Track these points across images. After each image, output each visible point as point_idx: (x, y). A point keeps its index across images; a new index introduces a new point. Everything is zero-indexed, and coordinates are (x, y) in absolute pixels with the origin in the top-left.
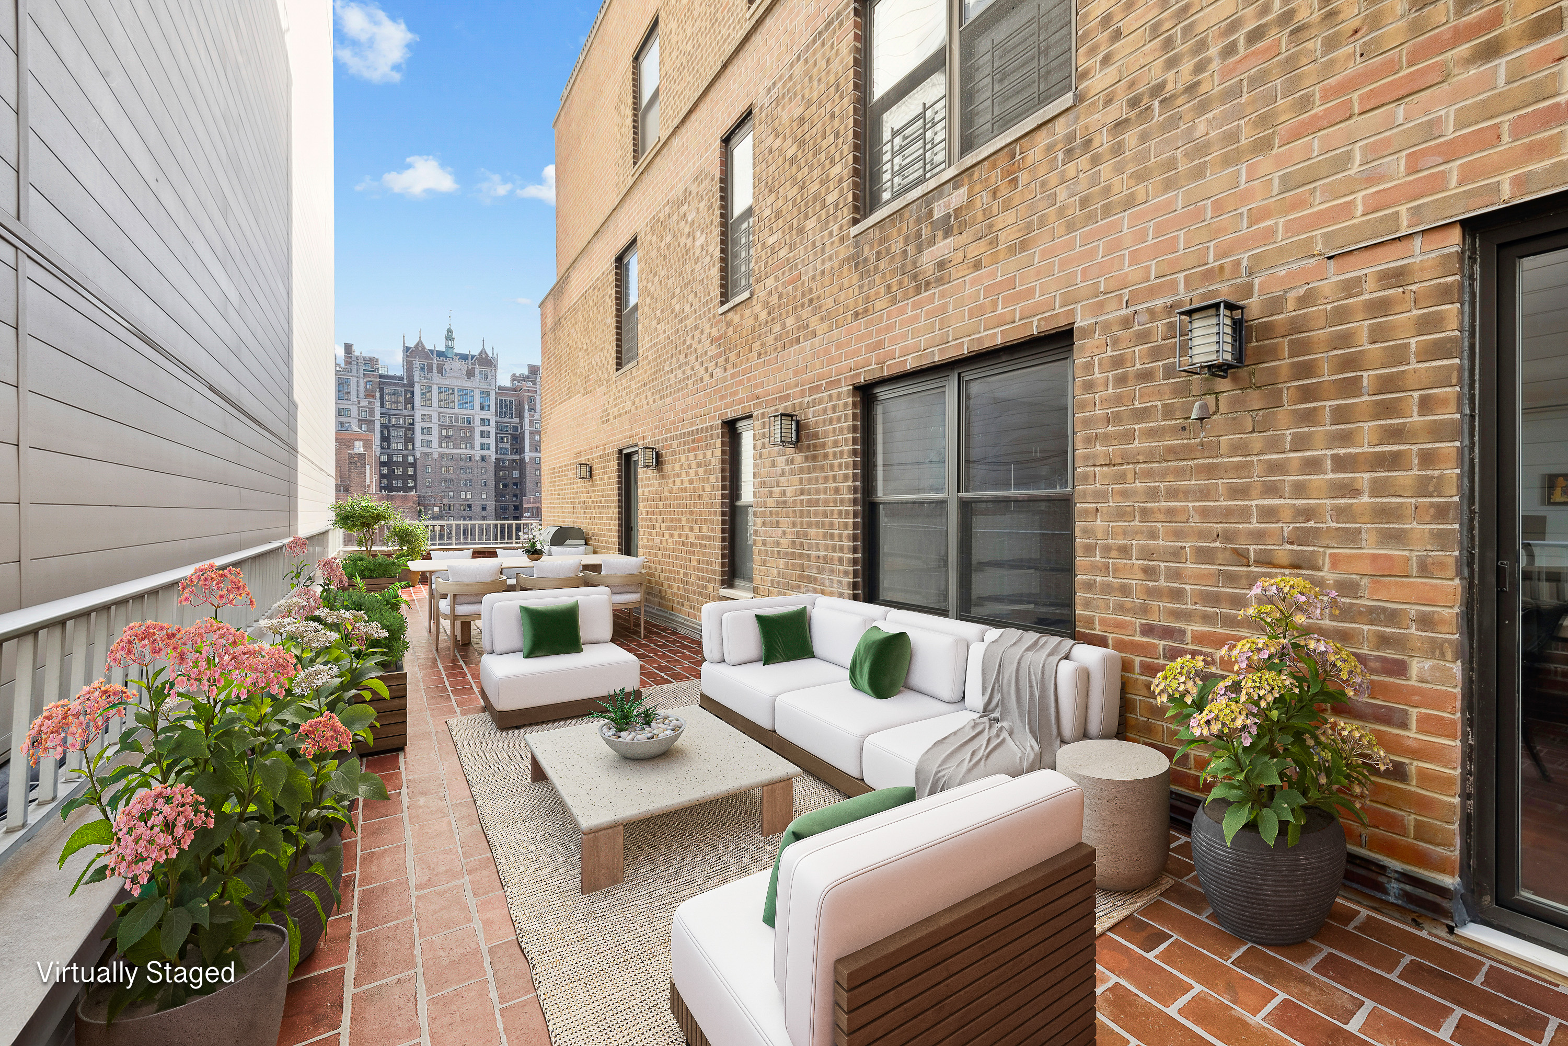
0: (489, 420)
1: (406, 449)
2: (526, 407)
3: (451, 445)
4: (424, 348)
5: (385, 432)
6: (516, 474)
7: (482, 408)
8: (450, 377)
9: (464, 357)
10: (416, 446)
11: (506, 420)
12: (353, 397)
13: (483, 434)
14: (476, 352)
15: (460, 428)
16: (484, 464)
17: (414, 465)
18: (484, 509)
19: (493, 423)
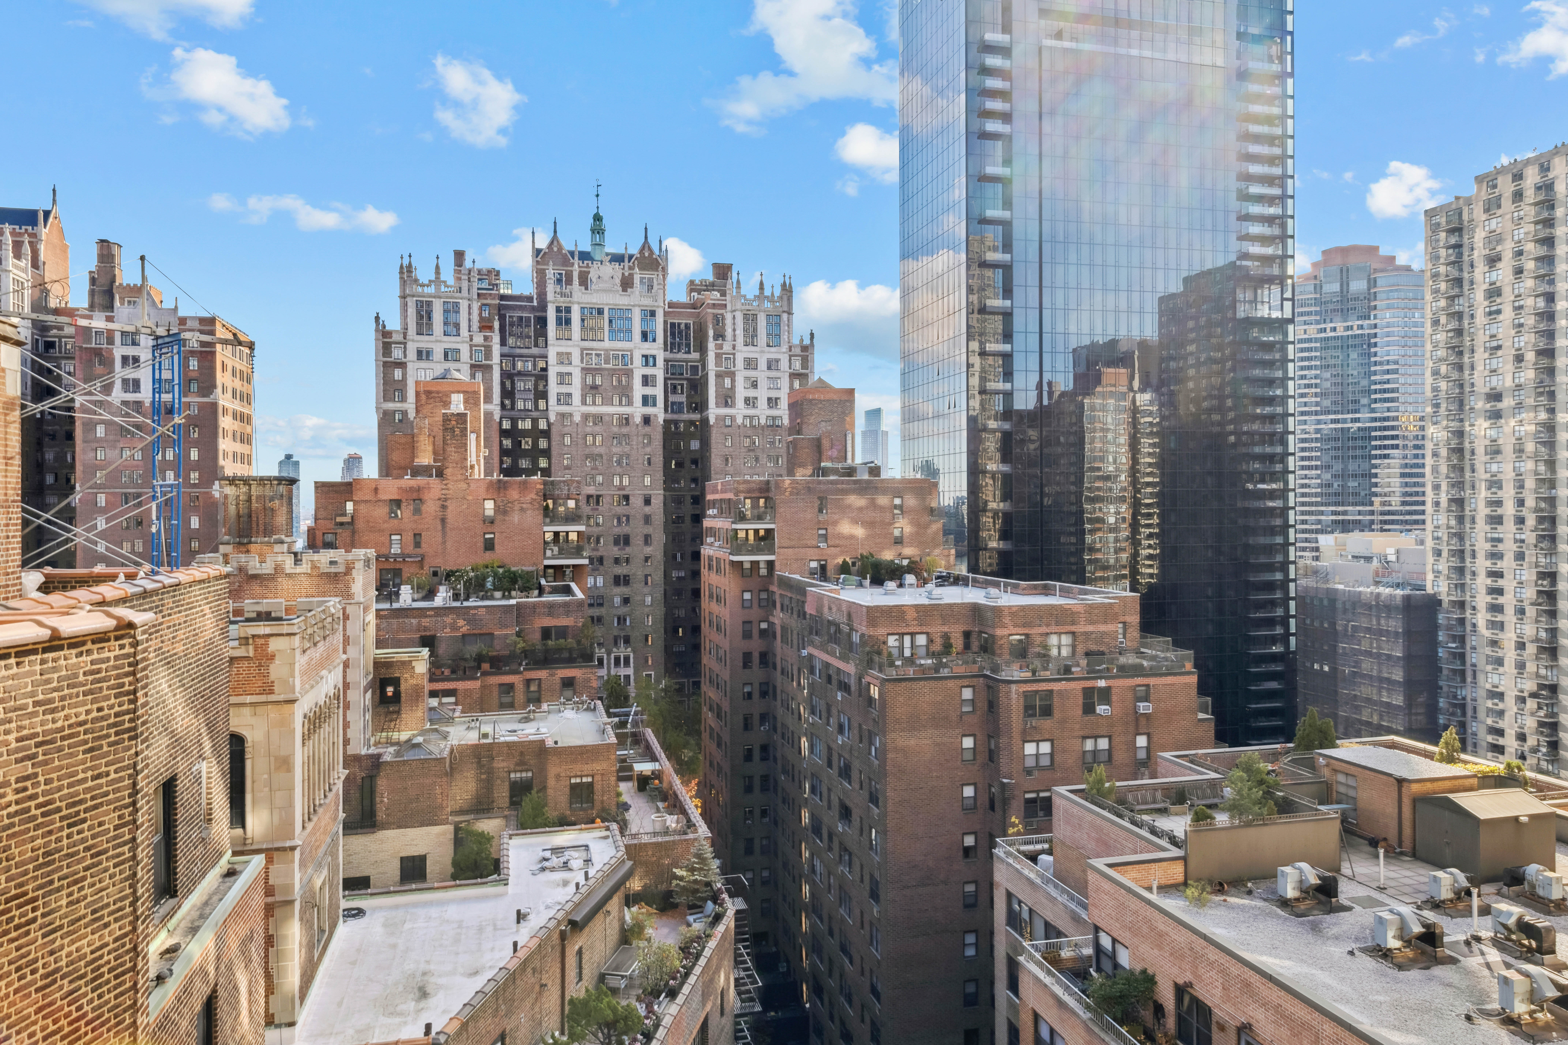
0: (654, 357)
1: (537, 408)
2: (711, 333)
3: (599, 400)
4: (560, 248)
5: (508, 384)
6: (695, 445)
7: (645, 336)
8: (597, 291)
9: (618, 259)
10: (550, 404)
11: (681, 356)
12: (464, 332)
13: (647, 381)
14: (634, 250)
15: (612, 373)
16: (647, 429)
17: (546, 434)
18: (647, 501)
19: (660, 362)
